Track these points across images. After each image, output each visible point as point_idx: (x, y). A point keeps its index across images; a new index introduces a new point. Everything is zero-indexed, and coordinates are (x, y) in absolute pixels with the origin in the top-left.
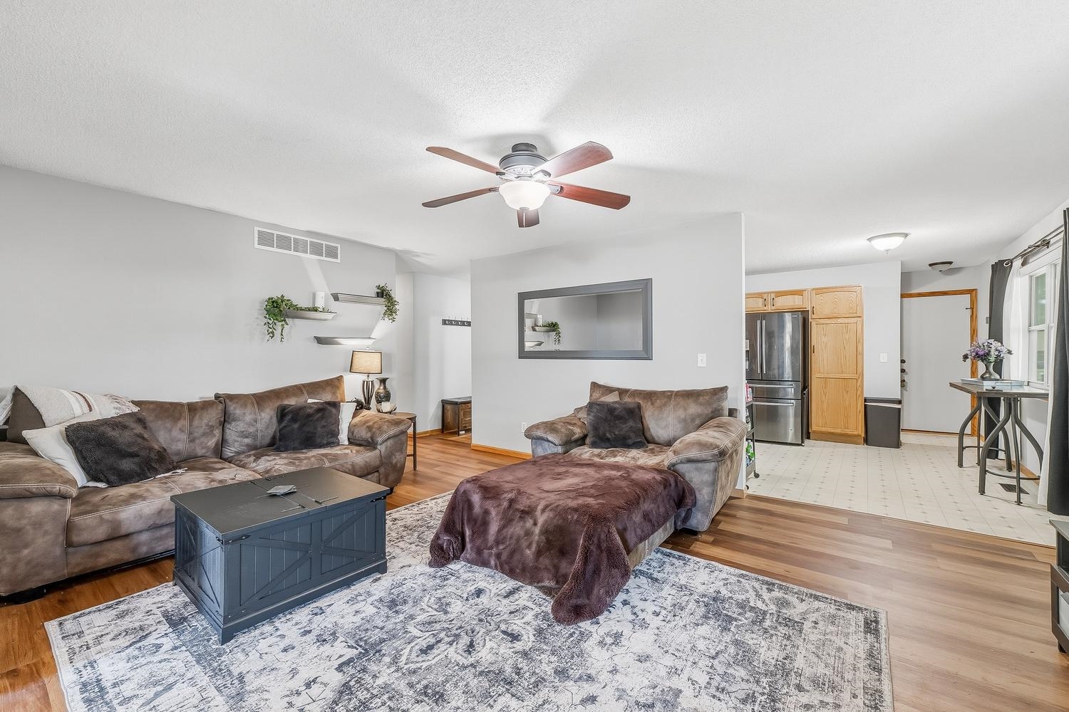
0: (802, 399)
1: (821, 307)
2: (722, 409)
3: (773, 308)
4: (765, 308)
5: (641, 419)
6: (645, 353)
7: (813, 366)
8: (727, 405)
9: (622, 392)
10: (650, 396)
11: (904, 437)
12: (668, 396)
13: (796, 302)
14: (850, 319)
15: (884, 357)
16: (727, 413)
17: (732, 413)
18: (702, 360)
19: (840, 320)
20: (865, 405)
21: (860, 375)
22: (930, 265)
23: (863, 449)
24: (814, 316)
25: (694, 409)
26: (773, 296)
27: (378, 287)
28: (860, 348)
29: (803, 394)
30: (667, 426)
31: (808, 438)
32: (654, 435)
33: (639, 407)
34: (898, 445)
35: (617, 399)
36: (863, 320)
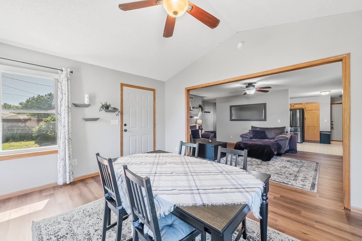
0: (302, 131)
1: (308, 108)
2: (285, 131)
3: (294, 108)
4: (291, 108)
5: (265, 134)
6: (265, 120)
7: (305, 123)
8: (286, 131)
9: (260, 128)
10: (267, 129)
11: (331, 142)
12: (271, 129)
13: (300, 106)
14: (316, 111)
15: (326, 121)
16: (286, 132)
17: (287, 132)
18: (279, 121)
19: (313, 111)
20: (320, 133)
21: (319, 125)
22: (340, 96)
23: (319, 144)
24: (305, 110)
25: (278, 131)
26: (294, 105)
27: (199, 105)
28: (319, 118)
29: (302, 130)
30: (272, 135)
31: (304, 142)
32: (268, 137)
33: (265, 131)
34: (330, 143)
35: (260, 129)
36: (319, 111)
